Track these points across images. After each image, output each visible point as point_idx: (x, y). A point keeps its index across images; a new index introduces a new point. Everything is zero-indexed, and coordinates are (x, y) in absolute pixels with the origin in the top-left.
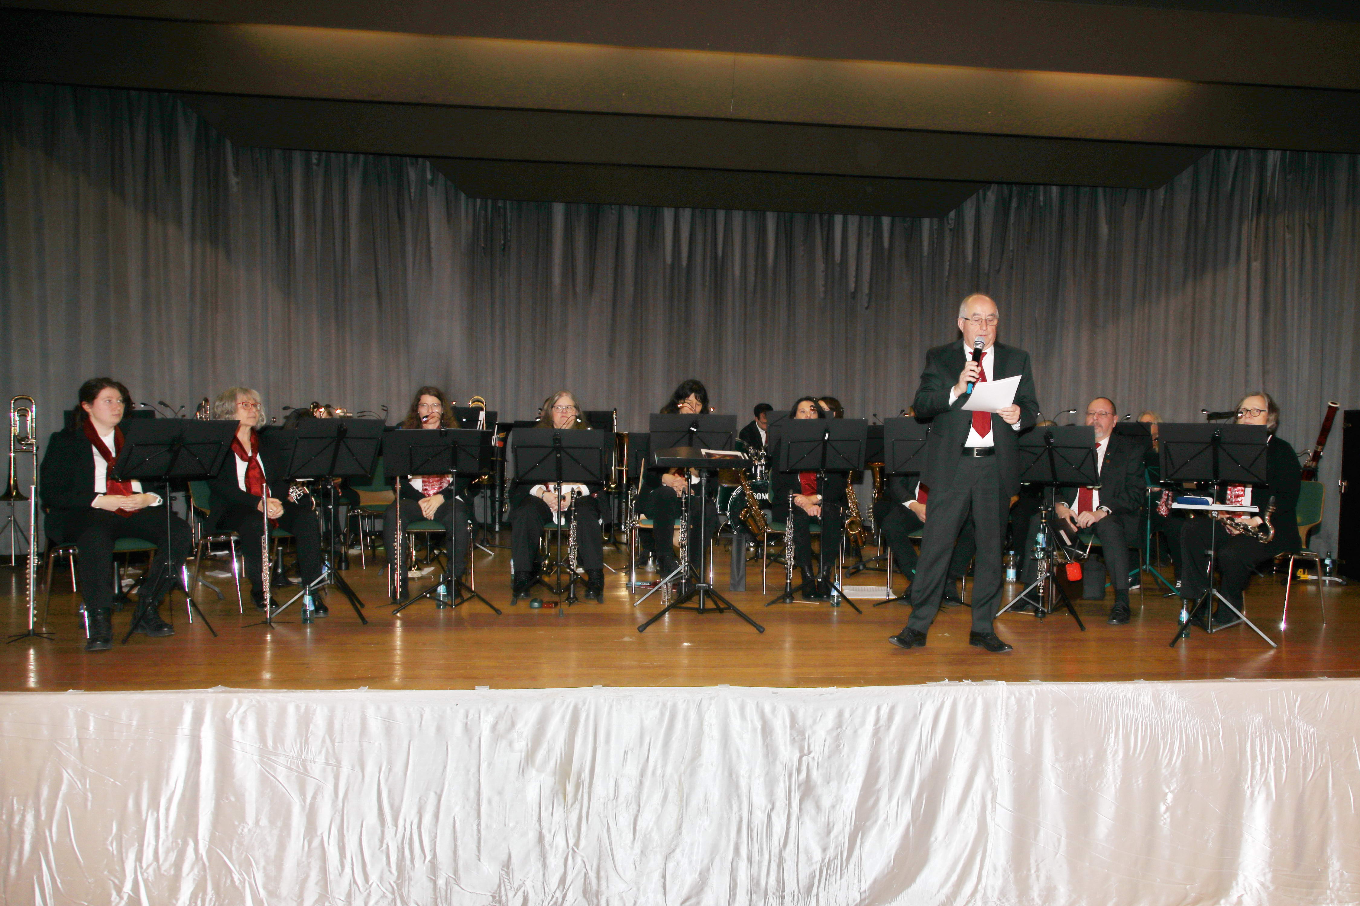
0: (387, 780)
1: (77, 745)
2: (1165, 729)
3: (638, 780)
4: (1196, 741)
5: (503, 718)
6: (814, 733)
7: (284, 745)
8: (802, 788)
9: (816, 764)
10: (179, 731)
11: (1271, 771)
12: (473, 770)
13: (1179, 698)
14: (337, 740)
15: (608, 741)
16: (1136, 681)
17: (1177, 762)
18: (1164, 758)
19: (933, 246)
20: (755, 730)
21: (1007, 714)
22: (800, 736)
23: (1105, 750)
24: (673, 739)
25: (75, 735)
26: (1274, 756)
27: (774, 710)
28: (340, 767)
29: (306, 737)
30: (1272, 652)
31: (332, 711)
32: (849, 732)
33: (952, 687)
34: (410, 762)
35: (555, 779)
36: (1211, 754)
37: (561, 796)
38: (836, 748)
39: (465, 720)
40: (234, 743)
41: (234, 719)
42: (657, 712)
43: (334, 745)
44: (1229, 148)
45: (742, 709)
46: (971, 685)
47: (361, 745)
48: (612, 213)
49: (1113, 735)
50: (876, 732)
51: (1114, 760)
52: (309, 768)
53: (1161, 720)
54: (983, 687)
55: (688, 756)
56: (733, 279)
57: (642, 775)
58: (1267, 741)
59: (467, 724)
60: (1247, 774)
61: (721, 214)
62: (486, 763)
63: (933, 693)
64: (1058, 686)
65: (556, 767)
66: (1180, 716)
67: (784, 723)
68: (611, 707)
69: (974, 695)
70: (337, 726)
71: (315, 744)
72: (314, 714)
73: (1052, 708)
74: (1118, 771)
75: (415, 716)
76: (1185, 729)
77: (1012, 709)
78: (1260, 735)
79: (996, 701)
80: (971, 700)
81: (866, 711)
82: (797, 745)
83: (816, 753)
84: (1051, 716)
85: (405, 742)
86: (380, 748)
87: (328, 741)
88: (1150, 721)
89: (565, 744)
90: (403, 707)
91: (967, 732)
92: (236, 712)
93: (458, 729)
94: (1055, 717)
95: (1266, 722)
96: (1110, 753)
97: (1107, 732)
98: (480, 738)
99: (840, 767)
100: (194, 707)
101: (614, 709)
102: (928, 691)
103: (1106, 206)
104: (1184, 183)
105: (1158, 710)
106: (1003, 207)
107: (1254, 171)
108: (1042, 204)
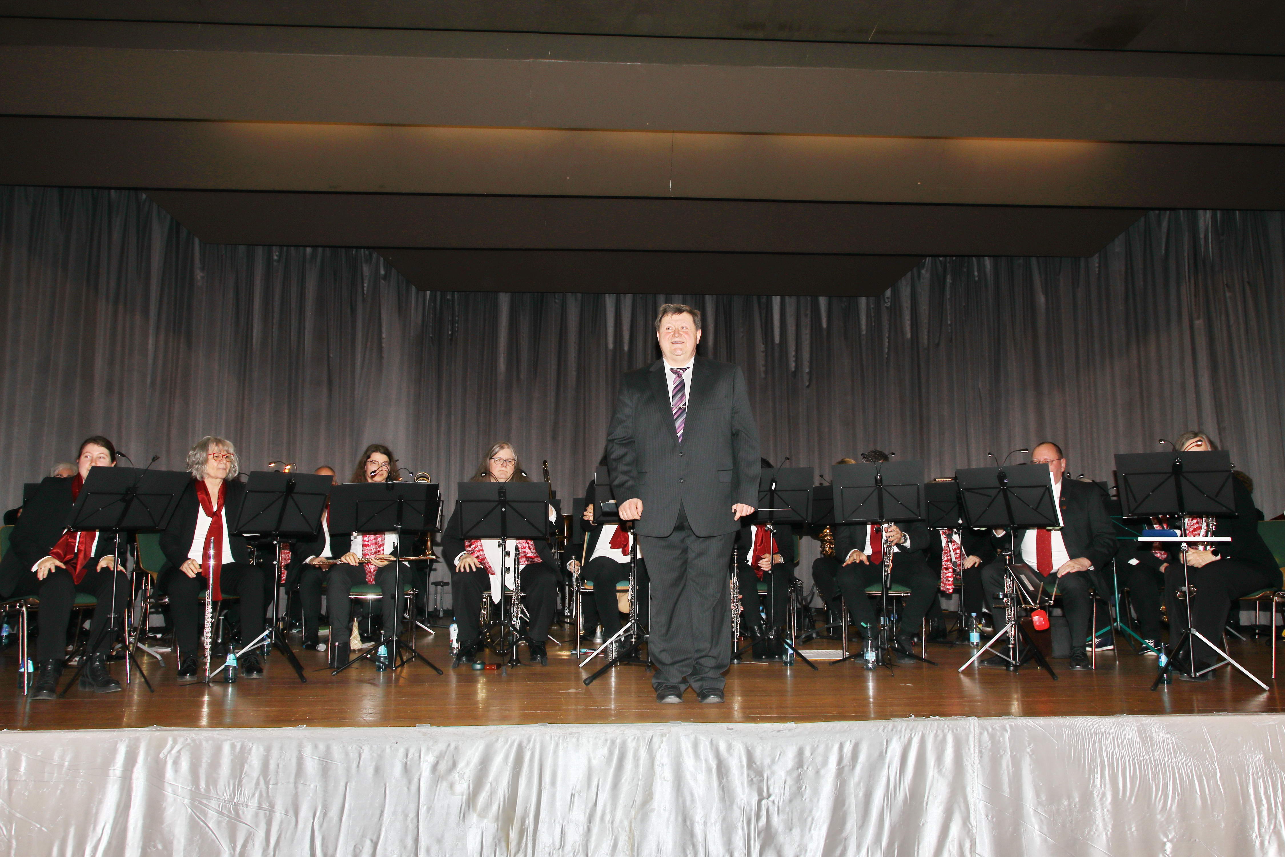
0: (321, 826)
1: (6, 787)
2: (1155, 768)
3: (585, 827)
4: (1192, 783)
5: (444, 757)
6: (773, 773)
7: (216, 788)
8: (762, 834)
9: (776, 809)
10: (111, 772)
12: (412, 815)
13: (1167, 733)
14: (271, 782)
15: (553, 783)
16: (1118, 716)
17: (1173, 805)
18: (1157, 802)
20: (709, 770)
21: (980, 751)
23: (1092, 793)
24: (623, 780)
25: (6, 776)
26: (1281, 800)
27: (729, 747)
28: (274, 812)
29: (240, 778)
30: (1265, 694)
31: (268, 750)
32: (810, 772)
33: (919, 724)
34: (347, 806)
35: (498, 826)
36: (1210, 797)
37: (503, 844)
38: (798, 791)
39: (405, 760)
40: (166, 784)
41: (167, 760)
42: (605, 751)
43: (268, 788)
45: (696, 746)
46: (939, 720)
47: (296, 788)
49: (1098, 776)
50: (840, 772)
51: (1102, 804)
52: (240, 812)
53: (1150, 759)
54: (953, 724)
55: (639, 799)
57: (590, 819)
58: (1272, 782)
59: (406, 763)
60: (1253, 821)
62: (425, 807)
63: (899, 729)
64: (1034, 720)
65: (499, 811)
66: (1171, 756)
67: (741, 762)
68: (557, 745)
69: (943, 731)
70: (272, 766)
71: (248, 787)
72: (249, 754)
73: (1029, 744)
74: (1108, 817)
75: (353, 755)
76: (1178, 767)
77: (985, 745)
78: (1263, 775)
79: (968, 737)
80: (941, 736)
81: (828, 749)
82: (755, 787)
83: (776, 796)
84: (1028, 753)
85: (342, 784)
86: (316, 791)
87: (262, 782)
88: (1137, 760)
89: (509, 786)
90: (341, 745)
91: (938, 772)
92: (170, 752)
93: (398, 769)
94: (1033, 754)
95: (1267, 759)
96: (1098, 796)
97: (1092, 771)
98: (419, 780)
99: (802, 812)
100: (128, 746)
101: (560, 747)
102: (894, 726)
103: (1041, 276)
104: (1117, 250)
105: (1145, 746)
106: (938, 283)
107: (1186, 234)
108: (976, 278)
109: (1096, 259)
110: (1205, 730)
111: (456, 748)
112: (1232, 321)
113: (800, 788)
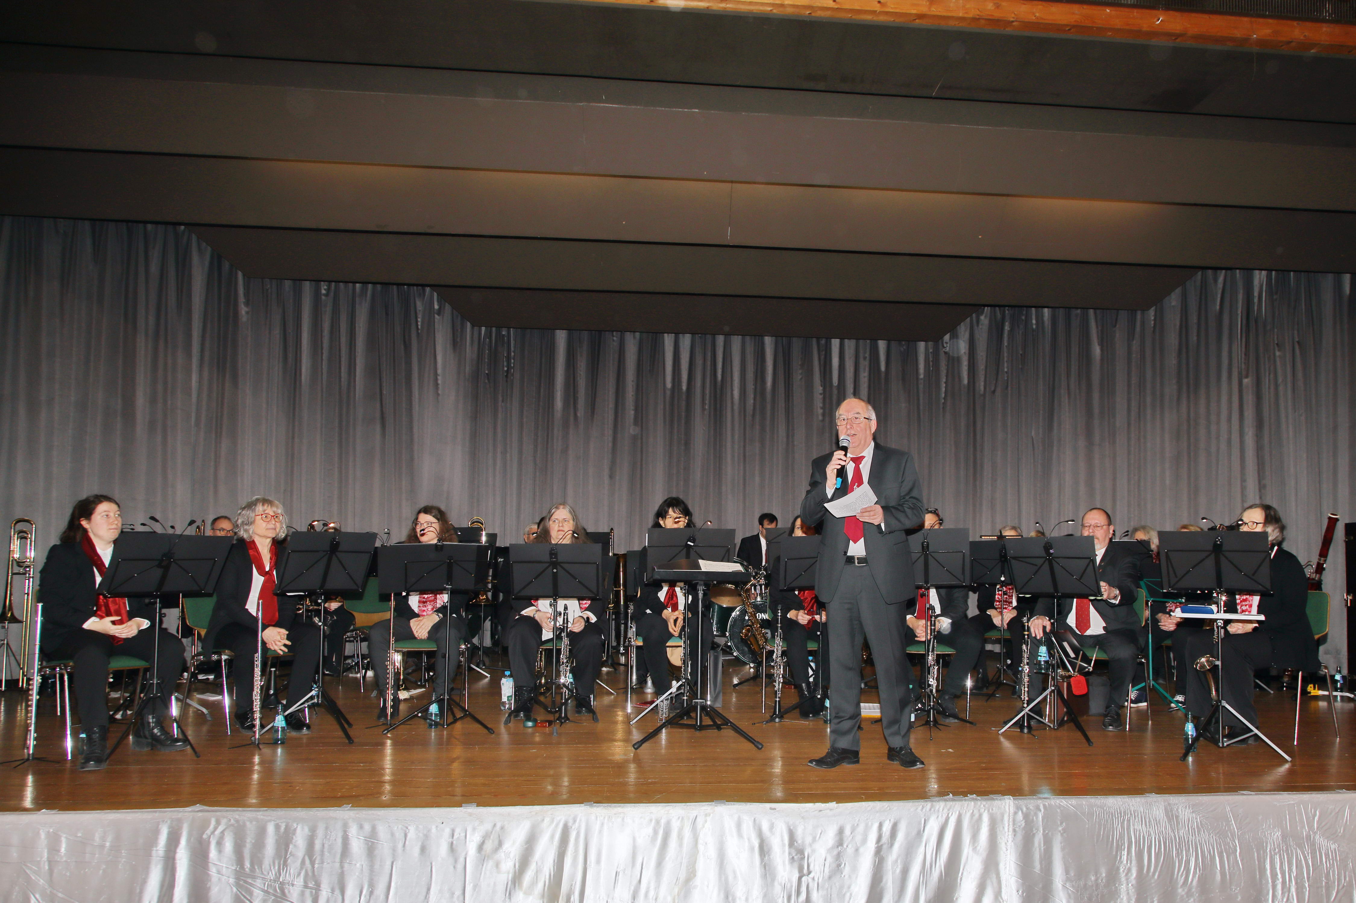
1: (47, 867)
2: (1179, 845)
4: (1213, 859)
5: (490, 837)
6: (814, 851)
7: (261, 867)
9: (816, 885)
10: (154, 853)
11: (1293, 890)
12: (458, 893)
13: (1193, 810)
14: (317, 862)
15: (598, 862)
16: (1147, 795)
17: (1193, 880)
18: (1179, 877)
19: (929, 369)
20: (752, 849)
21: (1014, 830)
22: (799, 855)
23: (1118, 869)
24: (667, 859)
25: (46, 857)
26: (1295, 874)
27: (772, 827)
28: (320, 889)
29: (285, 858)
30: (1287, 766)
31: (313, 830)
32: (850, 850)
33: (957, 803)
34: (393, 884)
36: (1229, 872)
38: (838, 868)
39: (451, 840)
40: (210, 864)
41: (211, 839)
42: (650, 830)
43: (313, 867)
44: (1216, 269)
45: (739, 825)
46: (976, 799)
47: (342, 867)
48: (613, 340)
49: (1125, 851)
50: (878, 850)
51: (1127, 879)
52: (286, 891)
53: (1175, 836)
54: (989, 802)
55: (683, 876)
56: (732, 403)
57: (634, 896)
58: (1288, 858)
59: (452, 843)
60: (1268, 893)
61: (720, 339)
62: (472, 885)
63: (937, 807)
64: (1068, 800)
65: (544, 889)
66: (1195, 832)
67: (782, 840)
68: (602, 824)
69: (979, 810)
70: (318, 847)
71: (294, 866)
72: (294, 833)
73: (1061, 823)
74: (1132, 891)
75: (399, 835)
76: (1201, 844)
77: (1019, 824)
78: (1279, 851)
79: (1003, 816)
80: (977, 815)
81: (867, 828)
82: (796, 864)
83: (816, 873)
84: (1060, 831)
85: (388, 863)
86: (362, 870)
87: (307, 861)
88: (1163, 837)
89: (554, 865)
90: (387, 826)
91: (973, 849)
92: (213, 832)
93: (443, 848)
94: (1064, 832)
95: (1284, 837)
96: (1123, 871)
97: (1119, 848)
98: (465, 858)
99: (841, 887)
100: (170, 827)
101: (605, 827)
102: (932, 806)
103: (1097, 327)
104: (1173, 304)
105: (1171, 825)
106: (996, 330)
107: (1241, 291)
108: (1034, 327)
109: (1152, 312)
110: (1228, 809)
112: (1280, 380)
113: (839, 865)
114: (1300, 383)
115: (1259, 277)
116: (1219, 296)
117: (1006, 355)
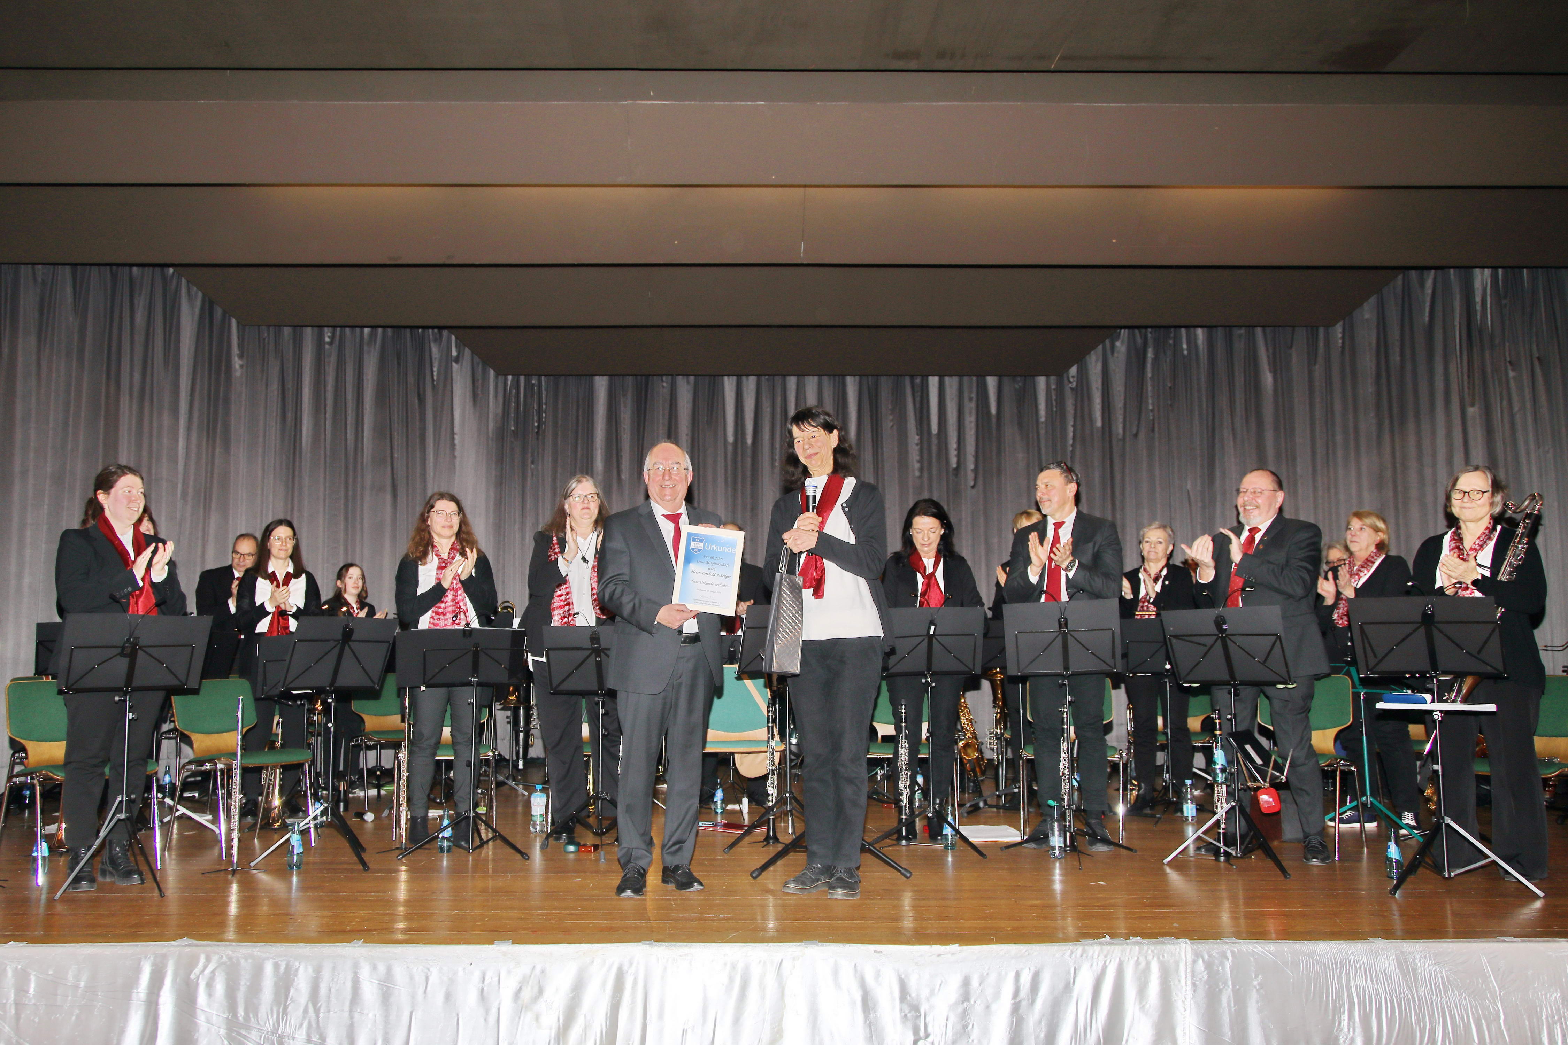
1: (13, 1011)
2: (1420, 1008)
4: (1467, 1027)
5: (528, 982)
6: (932, 1009)
7: (257, 1017)
10: (134, 996)
13: (1435, 964)
14: (322, 1010)
15: (661, 1016)
16: (1371, 940)
20: (853, 1003)
21: (1194, 984)
23: (1337, 1038)
24: (746, 1016)
25: (13, 1000)
27: (878, 975)
29: (285, 1005)
31: (318, 971)
32: (979, 1007)
33: (1117, 947)
34: (412, 1040)
38: (963, 1031)
39: (481, 985)
40: (198, 1011)
41: (200, 981)
42: (724, 979)
43: (318, 1017)
44: (1421, 269)
45: (836, 972)
46: (1141, 943)
47: (351, 1017)
48: (663, 387)
49: (1345, 1016)
50: (1016, 1008)
53: (1413, 998)
54: (1159, 947)
55: (766, 1038)
59: (483, 989)
61: (792, 381)
62: (506, 1042)
64: (1262, 946)
66: (1440, 991)
67: (891, 993)
69: (1146, 957)
70: (323, 991)
71: (295, 1015)
72: (296, 975)
75: (419, 979)
76: (1449, 1008)
77: (1200, 976)
78: (1560, 1019)
79: (1178, 966)
80: (1143, 964)
81: (1000, 980)
82: (910, 1025)
83: (936, 1036)
84: (1255, 987)
85: (406, 1013)
86: (375, 1021)
87: (311, 1009)
88: (1396, 997)
89: (606, 1021)
90: (405, 968)
91: (1140, 1009)
92: (202, 972)
93: (472, 997)
94: (1261, 988)
96: (1344, 1042)
97: (1337, 1011)
98: (499, 1009)
100: (153, 965)
101: (669, 972)
102: (1084, 951)
103: (1267, 350)
104: (1367, 316)
105: (1406, 981)
106: (1137, 358)
107: (1458, 297)
108: (1186, 352)
109: (1339, 328)
110: (1484, 960)
111: (543, 972)
112: (1516, 408)
113: (965, 1027)
114: (1544, 411)
115: (1482, 278)
116: (1428, 304)
117: (1150, 388)
